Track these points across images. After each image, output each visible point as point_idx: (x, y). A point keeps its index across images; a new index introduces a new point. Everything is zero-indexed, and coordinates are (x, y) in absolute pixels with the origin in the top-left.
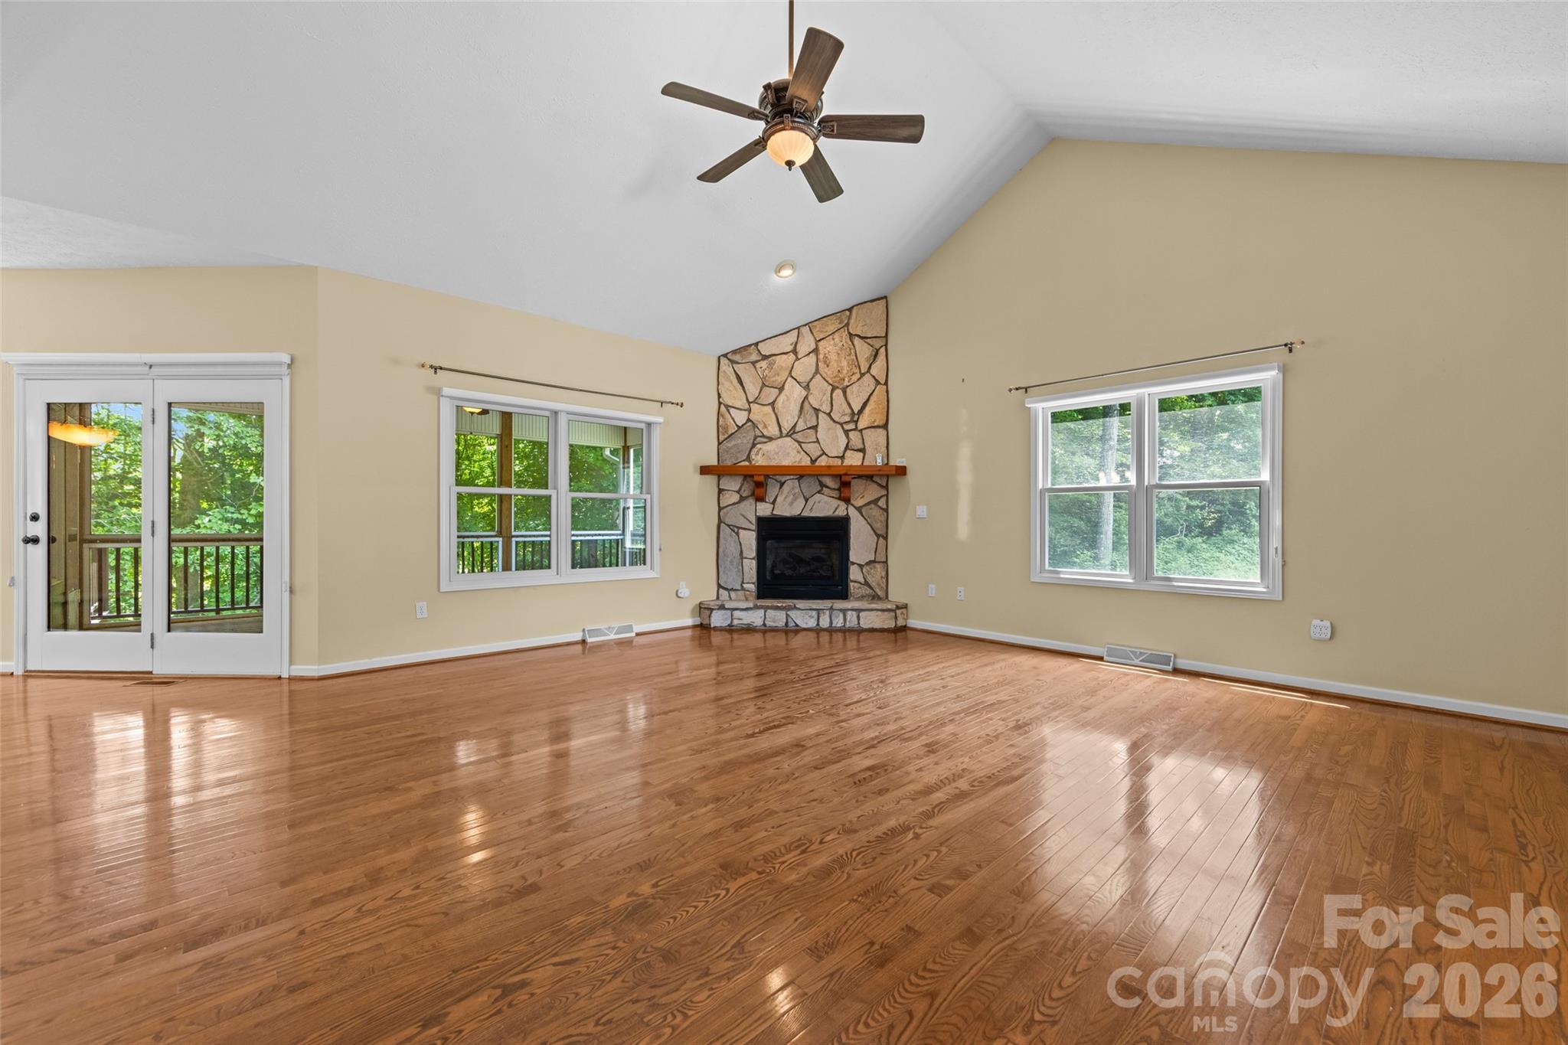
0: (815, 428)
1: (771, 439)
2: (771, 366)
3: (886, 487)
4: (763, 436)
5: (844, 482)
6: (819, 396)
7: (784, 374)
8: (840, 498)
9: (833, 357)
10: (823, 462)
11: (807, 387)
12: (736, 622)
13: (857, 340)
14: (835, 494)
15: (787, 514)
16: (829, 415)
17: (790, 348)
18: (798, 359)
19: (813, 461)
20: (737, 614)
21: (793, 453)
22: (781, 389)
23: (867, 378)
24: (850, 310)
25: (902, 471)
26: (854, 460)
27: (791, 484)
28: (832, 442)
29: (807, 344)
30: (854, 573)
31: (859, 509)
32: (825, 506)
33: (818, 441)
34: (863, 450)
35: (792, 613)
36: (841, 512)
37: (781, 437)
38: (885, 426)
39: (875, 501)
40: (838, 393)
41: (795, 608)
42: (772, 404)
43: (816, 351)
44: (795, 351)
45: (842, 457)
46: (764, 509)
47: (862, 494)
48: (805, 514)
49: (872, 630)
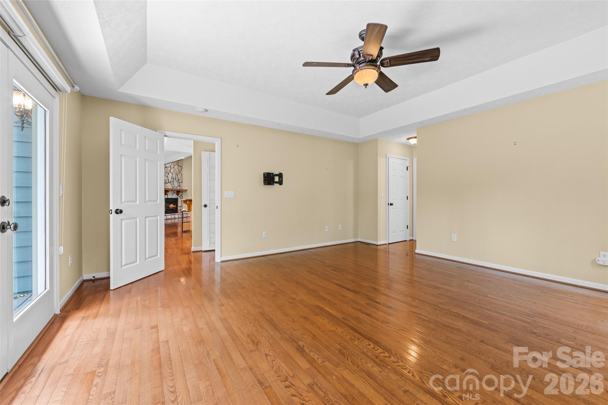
0: (173, 182)
1: (167, 183)
2: (167, 169)
3: (182, 193)
4: (166, 182)
5: (178, 192)
6: (174, 177)
7: (169, 171)
8: (177, 195)
9: (176, 169)
10: (174, 188)
11: (172, 174)
12: (167, 218)
13: (179, 166)
14: (176, 194)
15: (169, 198)
16: (175, 179)
17: (170, 166)
18: (171, 168)
19: (173, 188)
20: (167, 216)
21: (170, 186)
22: (169, 174)
23: (180, 173)
24: (178, 161)
25: (186, 190)
26: (179, 188)
27: (170, 192)
28: (176, 184)
29: (172, 166)
30: (179, 208)
31: (179, 197)
32: (175, 196)
33: (174, 184)
34: (180, 186)
35: (175, 215)
36: (177, 197)
37: (168, 183)
38: (182, 182)
39: (181, 195)
40: (177, 175)
41: (176, 214)
42: (167, 176)
43: (174, 167)
44: (170, 167)
45: (177, 187)
46: (166, 197)
47: (180, 194)
48: (172, 197)
49: (185, 217)
